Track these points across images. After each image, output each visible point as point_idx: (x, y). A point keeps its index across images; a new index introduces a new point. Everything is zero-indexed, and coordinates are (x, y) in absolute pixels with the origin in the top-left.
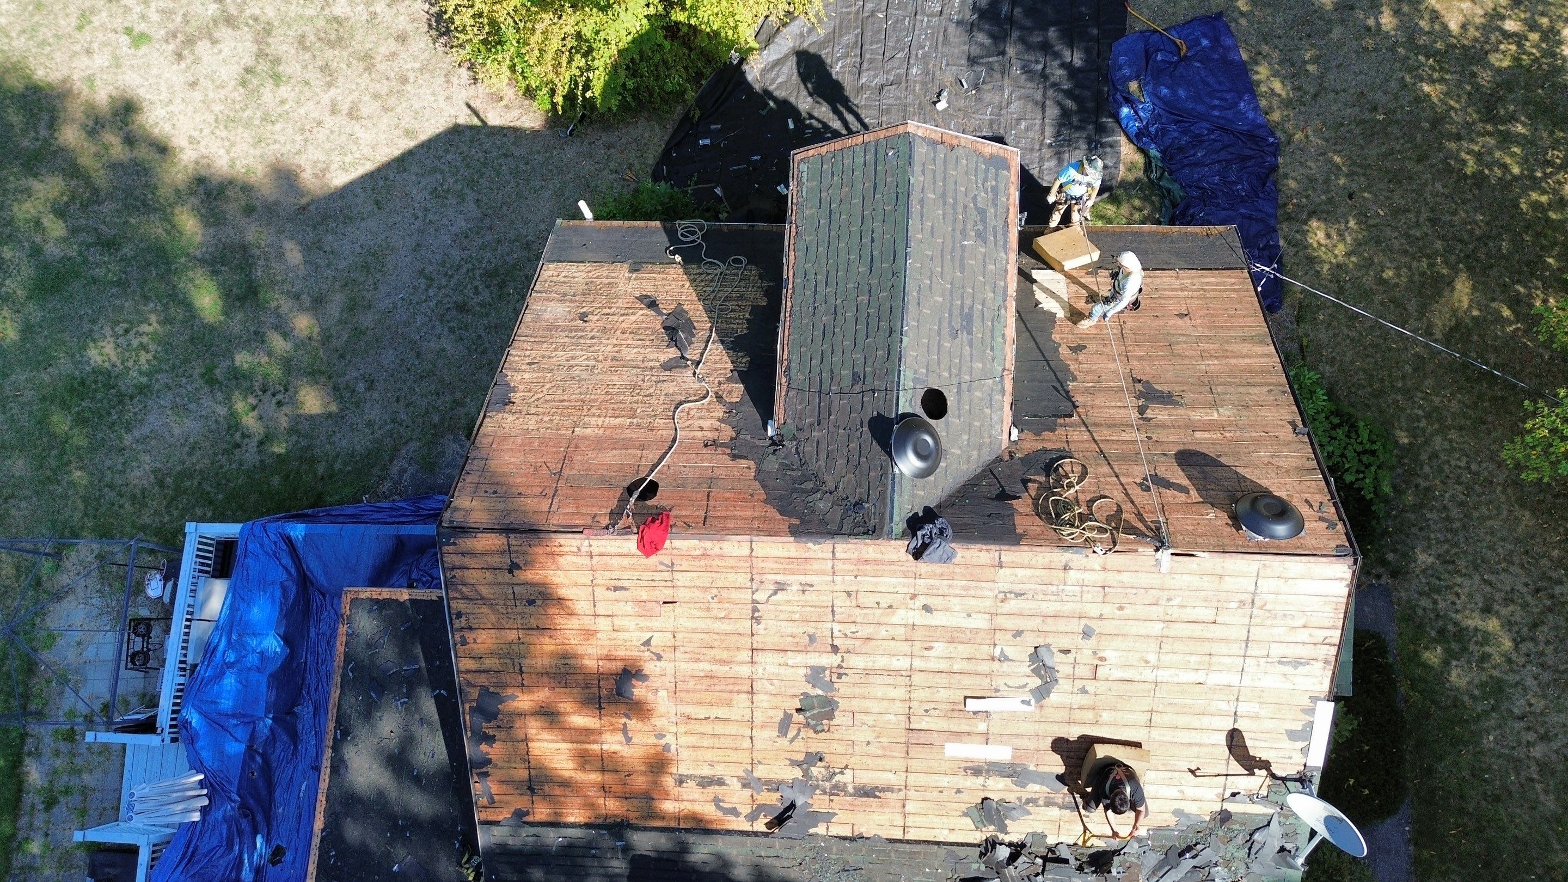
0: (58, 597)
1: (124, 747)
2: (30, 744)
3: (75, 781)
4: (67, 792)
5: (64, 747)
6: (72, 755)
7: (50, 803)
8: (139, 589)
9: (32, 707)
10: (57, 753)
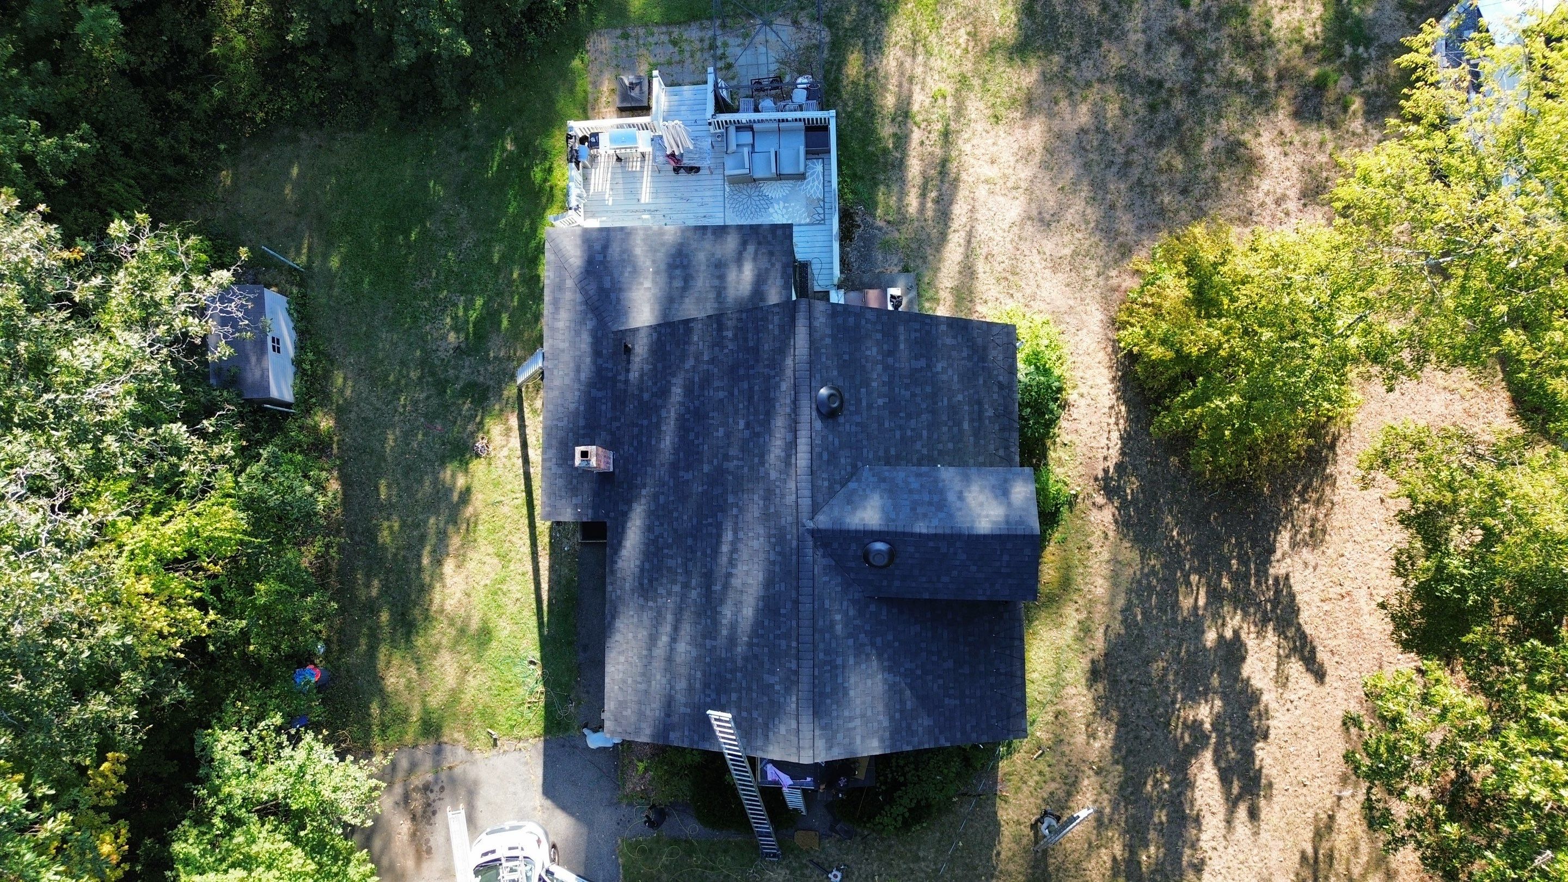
0: (795, 23)
1: (706, 83)
2: (707, 23)
3: (687, 55)
4: (681, 51)
5: (707, 43)
6: (702, 50)
7: (674, 43)
8: (801, 74)
9: (729, 21)
10: (702, 40)
